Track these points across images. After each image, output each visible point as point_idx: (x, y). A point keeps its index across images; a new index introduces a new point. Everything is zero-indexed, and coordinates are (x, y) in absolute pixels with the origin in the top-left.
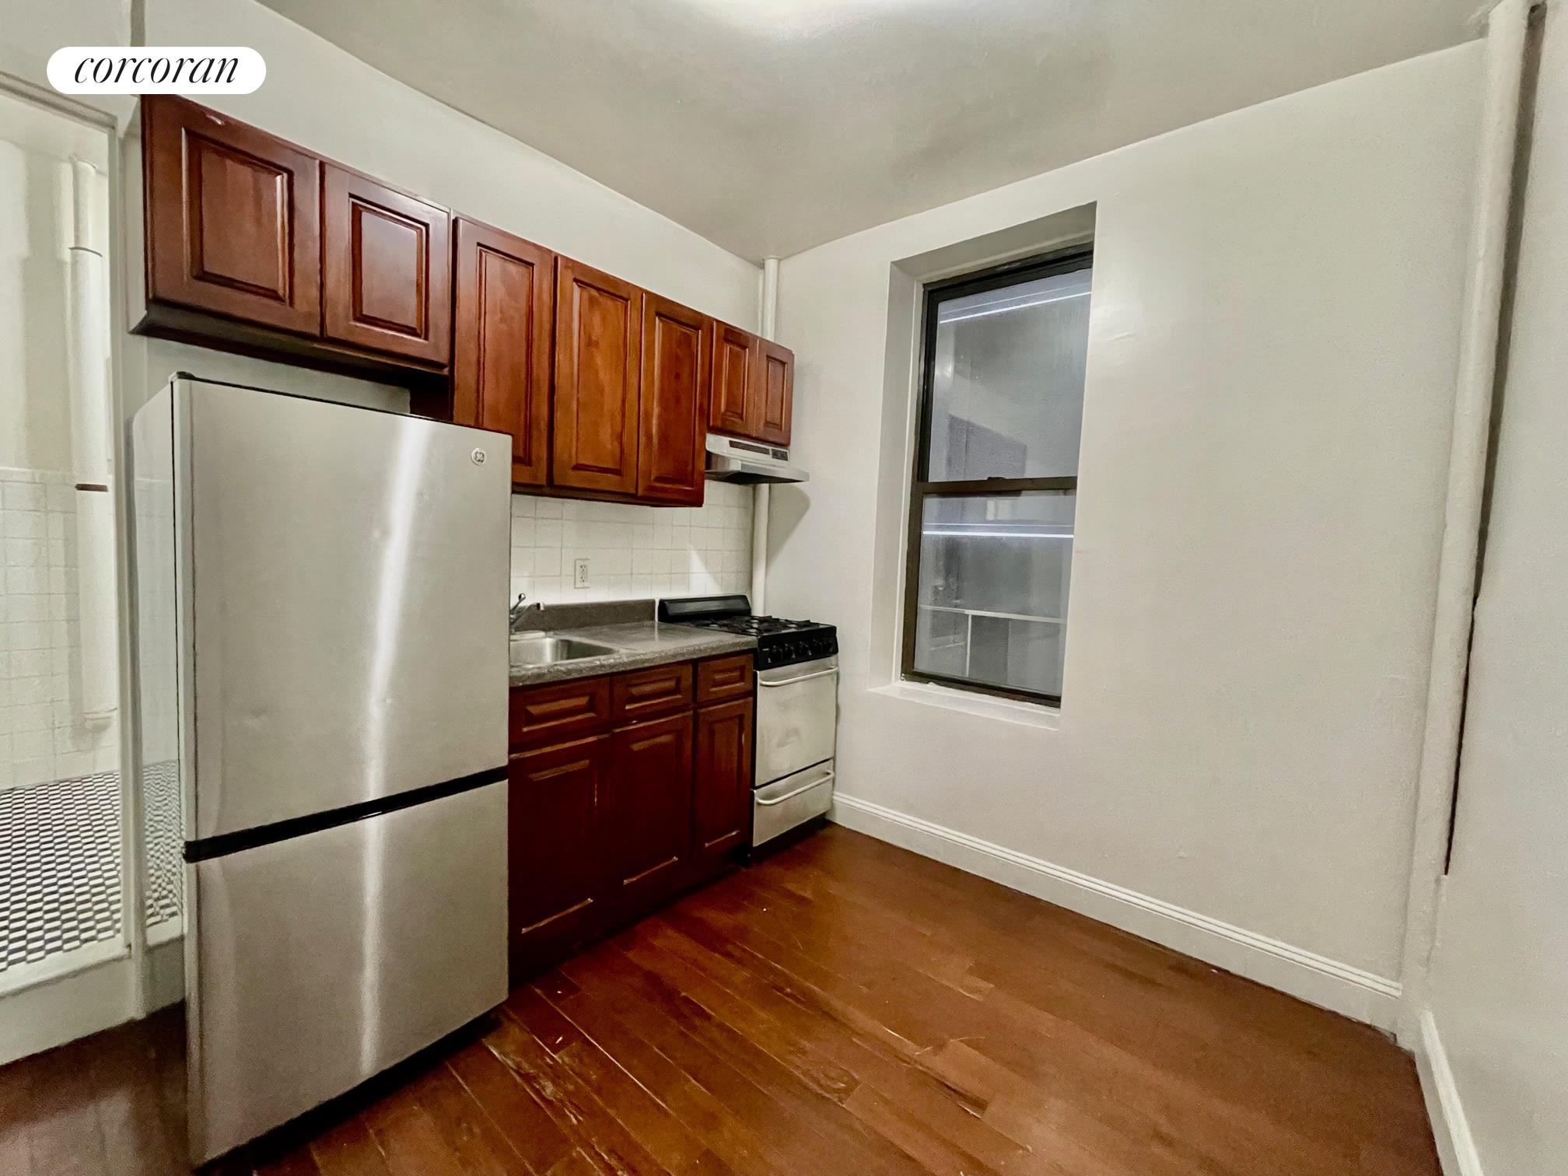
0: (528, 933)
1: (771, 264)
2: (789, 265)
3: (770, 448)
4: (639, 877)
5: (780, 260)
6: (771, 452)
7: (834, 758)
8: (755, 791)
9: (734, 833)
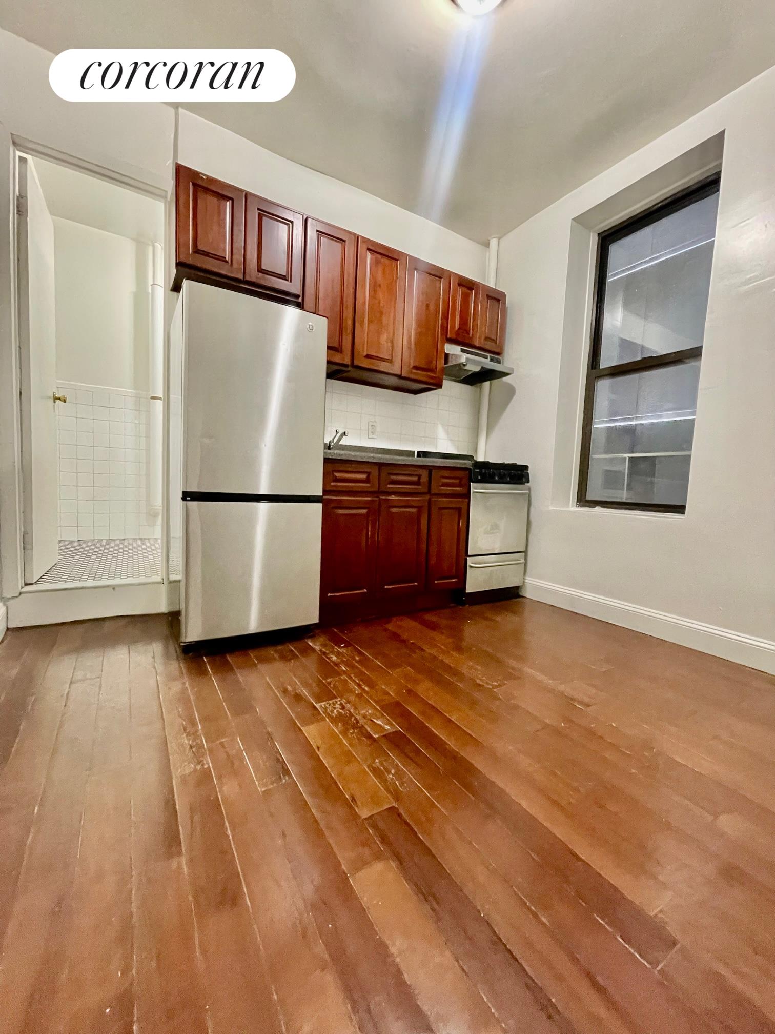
0: (330, 596)
1: (494, 243)
2: (504, 241)
3: (489, 355)
4: (393, 586)
5: (499, 239)
6: (489, 358)
7: (525, 552)
8: (468, 558)
9: (454, 580)
